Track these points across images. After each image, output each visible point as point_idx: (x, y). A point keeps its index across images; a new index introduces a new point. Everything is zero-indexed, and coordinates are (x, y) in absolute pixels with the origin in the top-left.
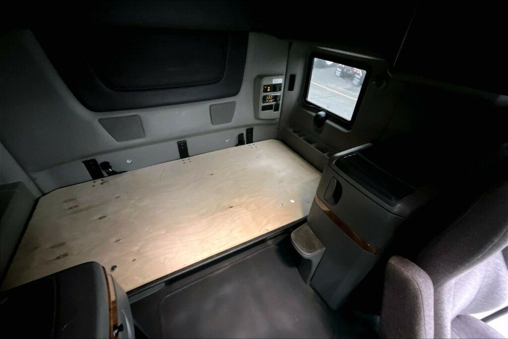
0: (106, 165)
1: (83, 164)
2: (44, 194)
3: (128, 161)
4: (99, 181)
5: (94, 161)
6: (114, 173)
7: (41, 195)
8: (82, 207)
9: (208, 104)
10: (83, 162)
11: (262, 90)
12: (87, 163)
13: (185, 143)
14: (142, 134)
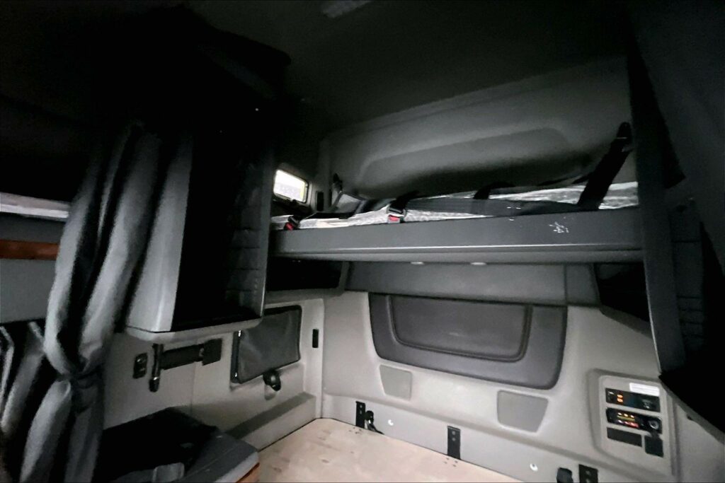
0: (370, 415)
1: (355, 404)
2: (321, 418)
3: (390, 422)
4: (357, 429)
5: (364, 405)
6: (372, 427)
7: (319, 417)
8: (327, 442)
9: (498, 388)
10: (357, 402)
11: (603, 396)
12: (359, 404)
13: (458, 432)
14: (408, 395)
